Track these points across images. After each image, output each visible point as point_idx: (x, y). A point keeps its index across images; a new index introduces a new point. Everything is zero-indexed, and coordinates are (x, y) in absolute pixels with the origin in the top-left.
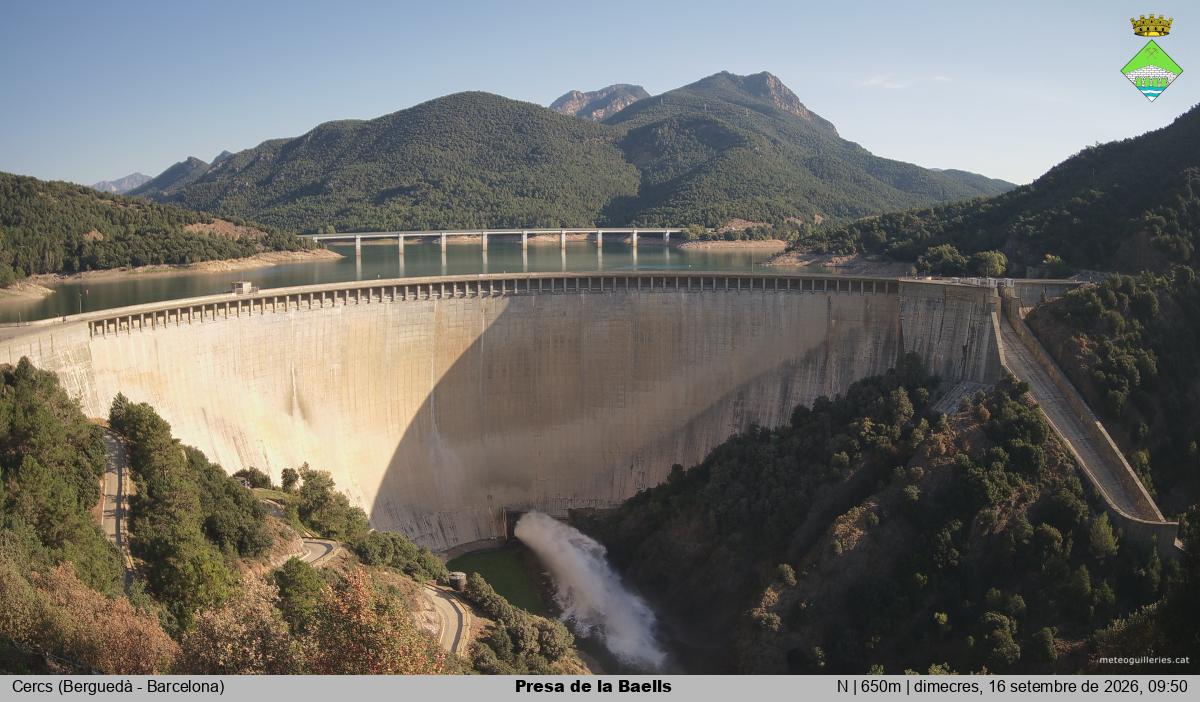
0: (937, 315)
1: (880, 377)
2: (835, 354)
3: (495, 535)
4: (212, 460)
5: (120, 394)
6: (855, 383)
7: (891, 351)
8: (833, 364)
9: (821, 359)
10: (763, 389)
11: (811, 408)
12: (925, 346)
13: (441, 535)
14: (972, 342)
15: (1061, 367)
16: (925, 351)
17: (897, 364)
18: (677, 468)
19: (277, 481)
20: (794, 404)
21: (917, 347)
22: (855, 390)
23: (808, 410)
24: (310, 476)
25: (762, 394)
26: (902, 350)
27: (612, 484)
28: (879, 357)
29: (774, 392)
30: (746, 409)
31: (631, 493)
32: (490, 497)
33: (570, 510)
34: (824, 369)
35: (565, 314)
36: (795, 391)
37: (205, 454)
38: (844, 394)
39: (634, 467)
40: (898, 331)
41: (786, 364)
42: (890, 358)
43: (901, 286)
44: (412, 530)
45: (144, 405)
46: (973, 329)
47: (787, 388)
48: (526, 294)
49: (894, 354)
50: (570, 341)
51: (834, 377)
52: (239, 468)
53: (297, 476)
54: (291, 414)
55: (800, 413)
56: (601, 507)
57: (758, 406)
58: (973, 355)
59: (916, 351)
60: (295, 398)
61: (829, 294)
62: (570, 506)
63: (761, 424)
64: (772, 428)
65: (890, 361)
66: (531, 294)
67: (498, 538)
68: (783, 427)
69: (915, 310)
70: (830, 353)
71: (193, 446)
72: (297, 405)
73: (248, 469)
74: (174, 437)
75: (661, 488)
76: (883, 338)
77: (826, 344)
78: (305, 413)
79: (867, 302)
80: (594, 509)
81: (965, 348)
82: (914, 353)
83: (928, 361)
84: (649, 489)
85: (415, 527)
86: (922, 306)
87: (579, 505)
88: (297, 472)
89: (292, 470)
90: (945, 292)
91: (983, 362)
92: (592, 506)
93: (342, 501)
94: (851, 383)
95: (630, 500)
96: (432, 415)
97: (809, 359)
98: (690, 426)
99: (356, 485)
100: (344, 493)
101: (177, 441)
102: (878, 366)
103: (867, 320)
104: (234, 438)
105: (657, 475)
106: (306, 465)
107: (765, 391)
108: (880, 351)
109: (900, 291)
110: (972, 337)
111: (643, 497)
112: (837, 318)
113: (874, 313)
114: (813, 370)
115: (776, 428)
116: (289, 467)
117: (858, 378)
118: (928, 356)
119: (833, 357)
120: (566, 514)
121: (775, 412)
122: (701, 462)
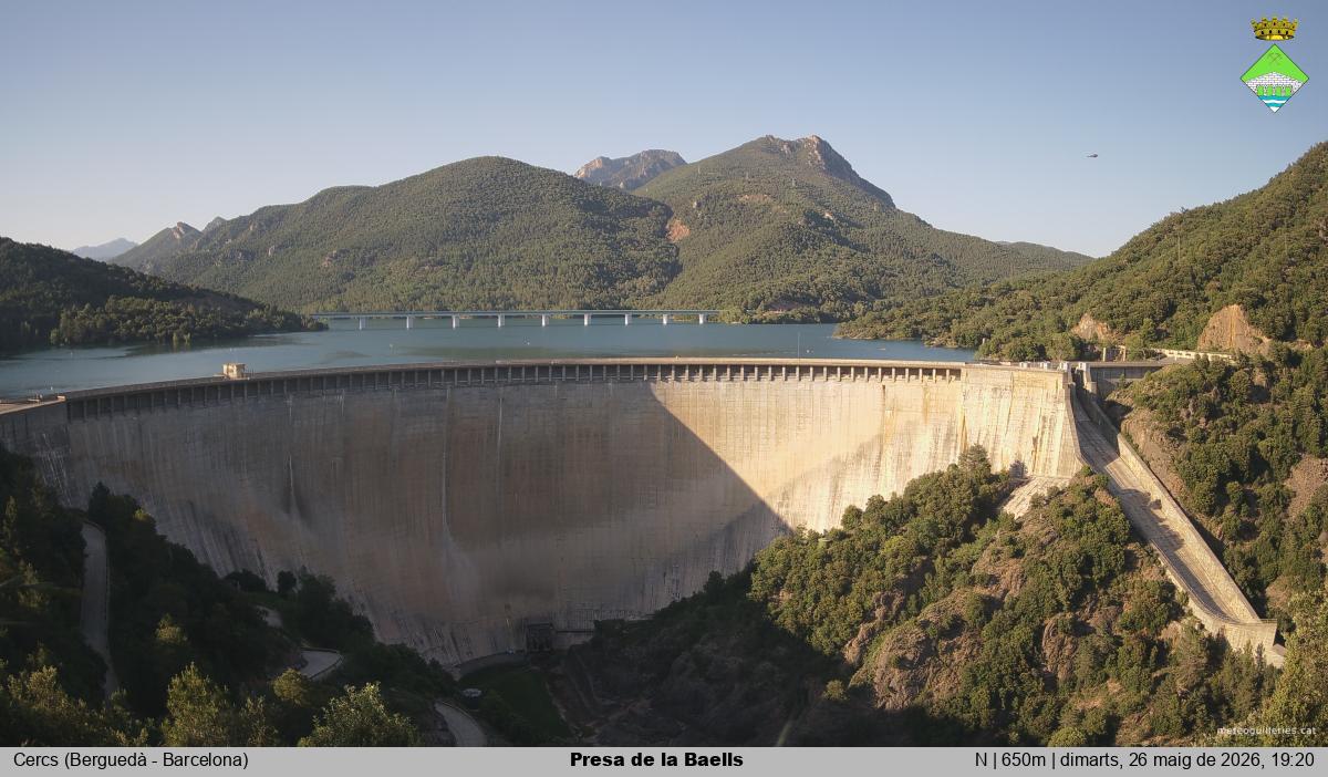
0: (1005, 402)
1: (941, 474)
2: (890, 448)
3: (513, 648)
4: (201, 560)
5: (100, 483)
6: (913, 481)
7: (954, 444)
8: (889, 460)
9: (876, 453)
10: (810, 488)
11: (864, 508)
12: (991, 438)
13: (452, 645)
14: (1043, 433)
15: (1142, 458)
16: (991, 445)
17: (960, 458)
18: (715, 576)
19: (273, 583)
20: (845, 505)
21: (982, 440)
22: (913, 489)
23: (859, 511)
24: (310, 581)
25: (809, 494)
26: (966, 444)
27: (642, 593)
28: (940, 451)
29: (823, 491)
30: (789, 509)
31: (664, 603)
32: (508, 607)
33: (596, 622)
34: (878, 465)
35: (590, 405)
36: (845, 490)
37: (194, 553)
38: (900, 493)
39: (668, 576)
40: (960, 424)
41: (837, 460)
42: (952, 451)
43: (963, 371)
44: (422, 642)
45: (127, 496)
46: (1044, 418)
47: (837, 487)
48: (547, 383)
49: (956, 448)
50: (595, 435)
51: (889, 472)
52: (231, 569)
53: (295, 580)
54: (287, 510)
55: (853, 514)
56: (631, 618)
57: (805, 506)
58: (1045, 446)
59: (981, 443)
60: (292, 493)
61: (883, 383)
62: (596, 617)
63: (808, 527)
64: (821, 532)
65: (952, 457)
66: (552, 383)
67: (517, 651)
68: (833, 529)
69: (980, 398)
70: (885, 447)
71: (181, 544)
72: (295, 500)
73: (241, 571)
74: (159, 533)
75: (696, 597)
76: (944, 431)
77: (880, 437)
78: (304, 512)
79: (925, 390)
80: (622, 621)
81: (1035, 440)
82: (978, 446)
83: (993, 455)
84: (684, 599)
85: (425, 638)
86: (987, 395)
87: (608, 616)
88: (296, 576)
89: (289, 573)
90: (1012, 378)
91: (1055, 456)
92: (621, 617)
93: (344, 608)
94: (909, 480)
95: (663, 609)
96: (444, 515)
97: (861, 455)
98: (730, 529)
99: (360, 591)
100: (347, 600)
101: (163, 537)
102: (939, 461)
103: (926, 411)
104: (226, 538)
105: (693, 584)
106: (304, 568)
107: (812, 489)
108: (941, 444)
109: (963, 377)
110: (1044, 427)
111: (678, 608)
112: (892, 409)
113: (933, 403)
114: (865, 465)
115: (825, 531)
116: (286, 571)
117: (916, 475)
118: (994, 449)
119: (889, 452)
120: (593, 627)
121: (824, 512)
122: (742, 568)
